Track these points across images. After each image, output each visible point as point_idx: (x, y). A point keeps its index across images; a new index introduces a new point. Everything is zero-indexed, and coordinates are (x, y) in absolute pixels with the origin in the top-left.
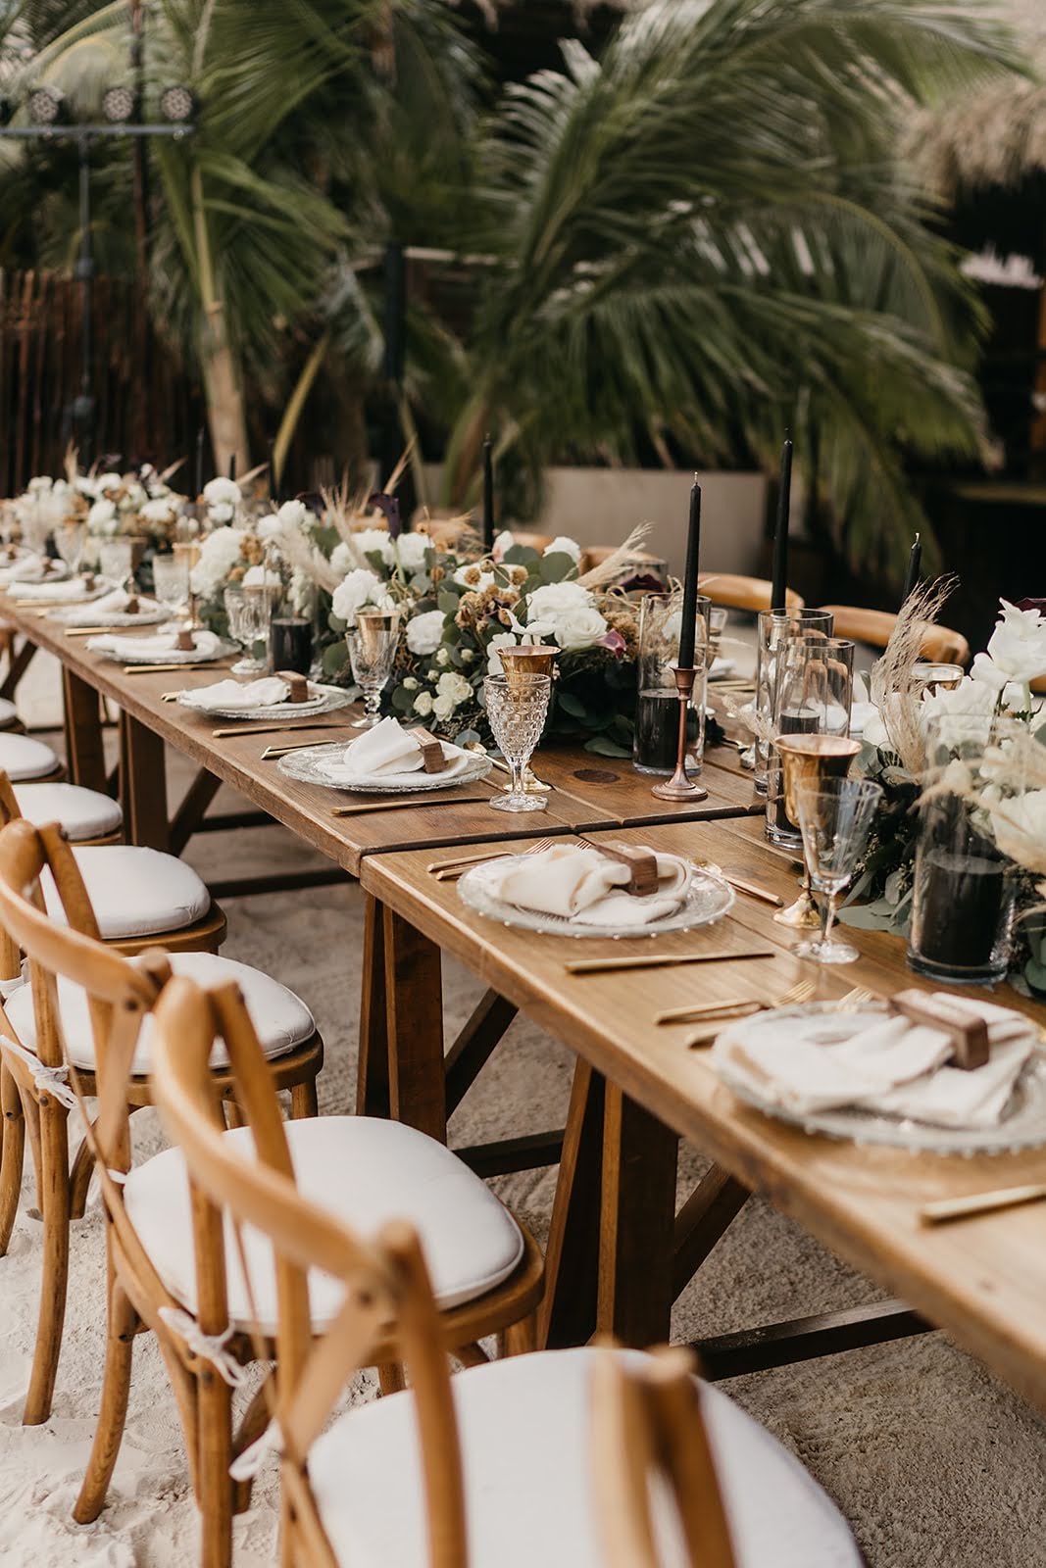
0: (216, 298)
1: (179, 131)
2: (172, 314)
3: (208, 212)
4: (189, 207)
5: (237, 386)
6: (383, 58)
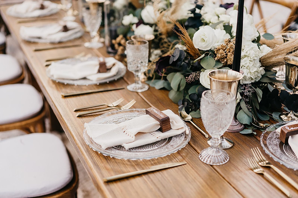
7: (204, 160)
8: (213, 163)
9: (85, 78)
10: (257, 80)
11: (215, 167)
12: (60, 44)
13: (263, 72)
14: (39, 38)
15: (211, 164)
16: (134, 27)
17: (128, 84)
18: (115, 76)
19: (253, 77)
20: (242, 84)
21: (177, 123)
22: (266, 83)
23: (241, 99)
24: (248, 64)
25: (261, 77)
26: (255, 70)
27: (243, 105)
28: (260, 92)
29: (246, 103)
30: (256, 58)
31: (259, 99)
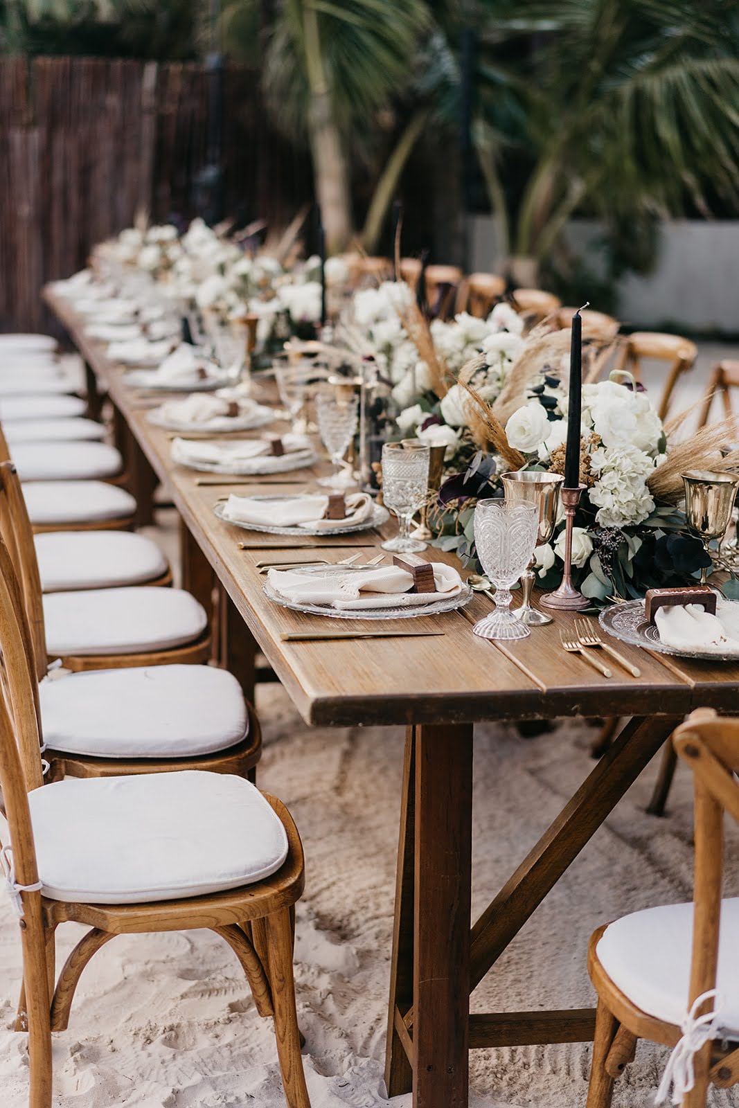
2: (284, 97)
4: (302, 10)
7: (478, 632)
8: (493, 636)
9: (295, 526)
10: (638, 523)
11: (499, 645)
12: (261, 477)
13: (651, 507)
14: (214, 463)
15: (491, 637)
16: (418, 431)
17: (384, 540)
18: (360, 524)
19: (627, 512)
20: (604, 527)
21: (449, 578)
22: (655, 529)
23: (593, 553)
24: (616, 485)
25: (647, 516)
26: (631, 497)
27: (596, 564)
28: (637, 543)
29: (602, 561)
30: (634, 475)
31: (631, 556)
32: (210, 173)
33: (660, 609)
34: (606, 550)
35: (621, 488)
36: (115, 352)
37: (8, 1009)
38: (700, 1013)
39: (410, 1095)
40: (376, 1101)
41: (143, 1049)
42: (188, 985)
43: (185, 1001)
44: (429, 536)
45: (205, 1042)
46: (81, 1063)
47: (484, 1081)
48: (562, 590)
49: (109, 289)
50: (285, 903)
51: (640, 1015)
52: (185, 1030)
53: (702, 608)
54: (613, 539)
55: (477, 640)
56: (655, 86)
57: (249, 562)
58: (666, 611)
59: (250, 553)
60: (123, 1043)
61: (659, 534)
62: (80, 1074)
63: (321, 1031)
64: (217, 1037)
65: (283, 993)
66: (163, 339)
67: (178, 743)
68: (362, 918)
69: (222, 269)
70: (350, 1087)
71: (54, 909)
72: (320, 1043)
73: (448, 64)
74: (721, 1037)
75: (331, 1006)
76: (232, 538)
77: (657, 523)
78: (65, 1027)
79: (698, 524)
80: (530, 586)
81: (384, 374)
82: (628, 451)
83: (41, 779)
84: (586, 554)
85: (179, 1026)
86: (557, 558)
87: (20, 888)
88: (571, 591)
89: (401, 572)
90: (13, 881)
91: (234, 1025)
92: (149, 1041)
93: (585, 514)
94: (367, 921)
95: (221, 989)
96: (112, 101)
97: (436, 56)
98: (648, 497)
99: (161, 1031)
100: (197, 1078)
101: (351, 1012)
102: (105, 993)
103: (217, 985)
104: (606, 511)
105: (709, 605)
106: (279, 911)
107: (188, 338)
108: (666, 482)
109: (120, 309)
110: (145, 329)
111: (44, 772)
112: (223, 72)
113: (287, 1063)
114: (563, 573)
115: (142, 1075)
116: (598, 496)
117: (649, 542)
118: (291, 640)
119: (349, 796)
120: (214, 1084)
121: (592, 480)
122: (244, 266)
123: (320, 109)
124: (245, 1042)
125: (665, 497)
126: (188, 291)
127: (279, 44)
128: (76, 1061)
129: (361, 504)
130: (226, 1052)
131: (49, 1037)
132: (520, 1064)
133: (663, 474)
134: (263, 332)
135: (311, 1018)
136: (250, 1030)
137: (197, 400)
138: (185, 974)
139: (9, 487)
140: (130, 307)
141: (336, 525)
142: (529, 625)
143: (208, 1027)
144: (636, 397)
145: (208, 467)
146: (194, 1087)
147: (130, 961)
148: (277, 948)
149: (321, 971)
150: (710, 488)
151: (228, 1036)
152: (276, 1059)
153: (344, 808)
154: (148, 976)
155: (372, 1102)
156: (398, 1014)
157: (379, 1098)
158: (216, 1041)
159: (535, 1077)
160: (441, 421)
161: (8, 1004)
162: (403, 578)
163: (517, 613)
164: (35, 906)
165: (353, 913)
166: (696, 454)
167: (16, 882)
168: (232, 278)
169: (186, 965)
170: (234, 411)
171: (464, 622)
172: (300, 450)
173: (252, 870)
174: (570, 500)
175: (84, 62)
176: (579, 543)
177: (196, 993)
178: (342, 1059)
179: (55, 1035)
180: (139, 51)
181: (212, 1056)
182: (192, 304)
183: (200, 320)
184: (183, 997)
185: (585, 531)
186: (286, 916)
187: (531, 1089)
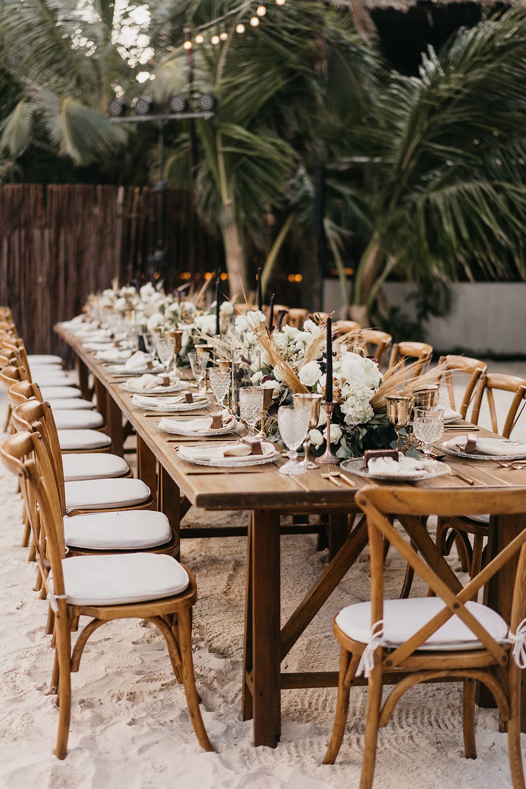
0: (229, 197)
1: (207, 115)
2: (206, 207)
3: (225, 153)
4: (215, 152)
5: (240, 242)
6: (322, 66)
7: (281, 471)
9: (196, 431)
10: (365, 422)
11: (291, 476)
12: (180, 413)
13: (372, 414)
14: (155, 406)
15: (287, 473)
16: (260, 383)
18: (229, 430)
19: (360, 416)
20: (348, 424)
21: (269, 449)
22: (373, 425)
23: (342, 436)
24: (354, 403)
25: (370, 419)
26: (361, 409)
27: (343, 442)
28: (364, 432)
29: (346, 440)
30: (363, 398)
31: (361, 437)
32: (158, 254)
33: (371, 460)
34: (348, 435)
35: (357, 405)
36: (100, 355)
37: (45, 687)
38: (376, 631)
39: (252, 720)
40: (236, 722)
41: (116, 703)
42: (139, 678)
43: (138, 684)
44: (265, 436)
45: (149, 700)
46: (84, 708)
47: (294, 715)
48: (326, 454)
49: (95, 324)
50: (187, 606)
51: (353, 642)
52: (138, 694)
53: (391, 459)
54: (353, 430)
55: (280, 475)
56: (437, 198)
57: (171, 447)
58: (374, 461)
59: (171, 444)
60: (106, 700)
61: (375, 427)
62: (83, 713)
63: (210, 695)
64: (155, 697)
65: (186, 653)
66: (128, 348)
67: (134, 542)
68: (234, 649)
69: (162, 309)
70: (223, 716)
71: (73, 610)
72: (209, 699)
73: (309, 185)
74: (387, 646)
75: (216, 684)
76: (162, 437)
77: (374, 422)
78: (77, 670)
79: (393, 421)
80: (308, 450)
81: (246, 357)
82: (360, 386)
83: (65, 556)
84: (339, 437)
85: (135, 693)
86: (325, 440)
87: (57, 597)
88: (330, 454)
89: (246, 446)
90: (53, 593)
91: (164, 692)
92: (119, 699)
93: (338, 417)
94: (237, 650)
95: (158, 679)
96: (96, 210)
97: (301, 180)
98: (371, 409)
99: (126, 695)
100: (144, 714)
101: (226, 688)
102: (96, 681)
103: (156, 677)
104: (348, 416)
105: (395, 457)
106: (183, 610)
107: (143, 348)
108: (379, 401)
109: (102, 334)
110: (117, 345)
111: (66, 553)
112: (166, 192)
113: (188, 690)
114: (326, 446)
115: (116, 714)
116: (345, 409)
117: (371, 431)
118: (189, 474)
119: (232, 596)
120: (153, 717)
121: (342, 401)
122: (175, 307)
123: (227, 214)
124: (170, 699)
125: (379, 409)
126: (143, 321)
127: (201, 175)
128: (81, 707)
129: (230, 420)
130: (159, 703)
131: (70, 675)
132: (313, 708)
133: (377, 397)
134: (185, 341)
135: (205, 689)
136: (172, 695)
137: (147, 377)
138: (139, 673)
139: (47, 415)
140: (109, 333)
141: (216, 431)
142: (308, 469)
143: (150, 693)
144: (366, 361)
145: (151, 408)
146: (143, 718)
147: (109, 667)
148: (183, 629)
149: (210, 670)
150: (398, 402)
151: (161, 696)
152: (186, 706)
153: (229, 601)
154: (119, 673)
155: (234, 722)
156: (247, 673)
157: (238, 721)
158: (154, 699)
159: (321, 714)
160: (273, 378)
161: (45, 684)
162: (246, 449)
163: (302, 463)
164: (63, 607)
165: (230, 646)
166: (393, 386)
167: (55, 594)
168: (168, 314)
169: (139, 669)
170: (167, 382)
171: (275, 467)
172: (202, 400)
173: (170, 589)
174: (328, 409)
175: (79, 187)
176: (335, 431)
177: (144, 681)
178: (220, 706)
179: (72, 674)
180: (114, 181)
181: (151, 705)
182: (145, 329)
183: (149, 337)
184: (137, 682)
185: (338, 425)
186: (187, 614)
187: (318, 719)
